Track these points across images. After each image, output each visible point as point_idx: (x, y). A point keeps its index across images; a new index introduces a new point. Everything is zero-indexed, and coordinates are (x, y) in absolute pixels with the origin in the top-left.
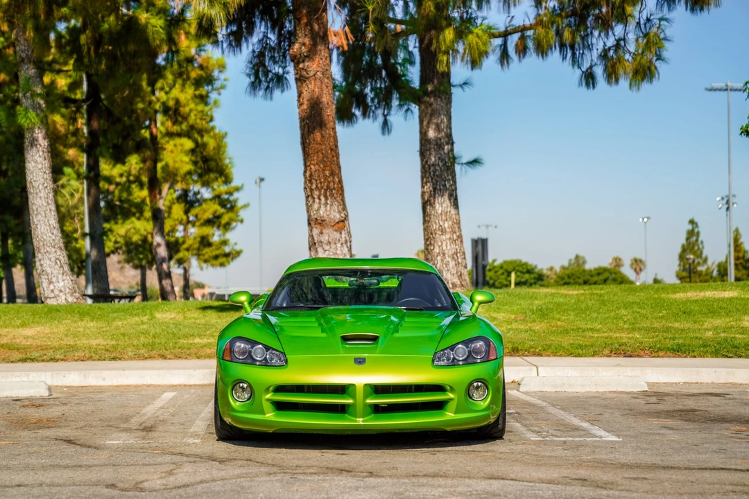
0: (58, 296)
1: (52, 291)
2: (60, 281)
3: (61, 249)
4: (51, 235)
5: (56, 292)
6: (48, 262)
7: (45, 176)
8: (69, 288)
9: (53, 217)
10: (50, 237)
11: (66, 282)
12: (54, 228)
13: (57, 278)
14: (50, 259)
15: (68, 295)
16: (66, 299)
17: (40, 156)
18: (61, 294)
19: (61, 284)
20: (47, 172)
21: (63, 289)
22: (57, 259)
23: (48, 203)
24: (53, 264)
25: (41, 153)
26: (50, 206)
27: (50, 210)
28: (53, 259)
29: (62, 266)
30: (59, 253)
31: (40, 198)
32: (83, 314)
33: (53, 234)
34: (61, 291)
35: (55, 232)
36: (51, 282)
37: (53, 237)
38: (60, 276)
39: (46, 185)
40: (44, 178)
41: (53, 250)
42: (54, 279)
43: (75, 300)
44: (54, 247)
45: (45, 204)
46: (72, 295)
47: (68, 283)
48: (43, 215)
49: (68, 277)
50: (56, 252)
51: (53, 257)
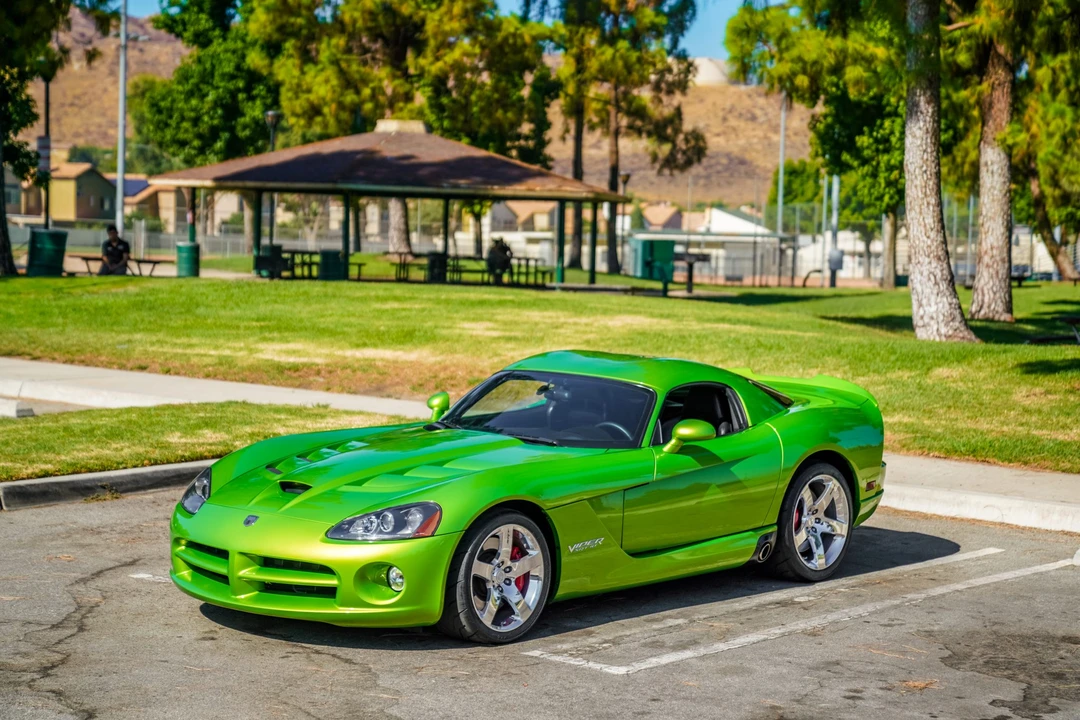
0: (929, 324)
1: (922, 317)
2: (933, 304)
3: (939, 259)
4: (925, 238)
5: (926, 320)
6: (919, 277)
7: (925, 157)
8: (944, 315)
9: (931, 213)
10: (924, 241)
11: (941, 305)
12: (932, 229)
13: (929, 300)
14: (922, 274)
15: (942, 325)
16: (938, 330)
17: (920, 128)
18: (932, 322)
19: (933, 308)
20: (929, 150)
21: (935, 316)
22: (931, 273)
23: (925, 193)
24: (925, 280)
25: (922, 124)
26: (929, 199)
27: (928, 204)
28: (926, 273)
29: (936, 283)
30: (934, 264)
31: (916, 186)
32: (962, 357)
33: (928, 237)
34: (932, 318)
35: (933, 234)
36: (920, 305)
37: (929, 242)
38: (933, 298)
39: (924, 168)
40: (922, 158)
41: (927, 260)
42: (924, 302)
43: (950, 332)
44: (929, 256)
45: (921, 195)
46: (947, 324)
47: (943, 307)
48: (918, 210)
49: (945, 299)
50: (930, 263)
51: (925, 269)
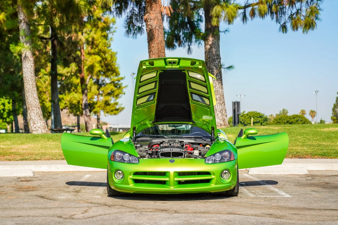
0: (38, 130)
1: (35, 128)
2: (39, 123)
3: (39, 108)
4: (35, 102)
5: (37, 128)
6: (33, 114)
7: (32, 75)
8: (43, 127)
9: (35, 93)
10: (34, 103)
11: (42, 123)
12: (36, 98)
13: (38, 121)
14: (34, 113)
15: (43, 130)
16: (41, 131)
17: (29, 66)
18: (39, 129)
19: (39, 124)
20: (33, 73)
21: (40, 127)
22: (37, 113)
23: (33, 87)
24: (35, 115)
25: (30, 64)
26: (34, 89)
27: (34, 90)
28: (35, 113)
29: (39, 116)
30: (38, 110)
31: (30, 85)
32: (49, 139)
33: (35, 101)
34: (39, 128)
35: (36, 100)
36: (34, 124)
37: (36, 103)
38: (39, 121)
39: (32, 79)
40: (31, 75)
41: (36, 109)
42: (36, 122)
43: (46, 132)
44: (36, 107)
45: (32, 88)
46: (44, 129)
47: (42, 124)
48: (31, 92)
49: (42, 121)
50: (37, 110)
51: (35, 112)
